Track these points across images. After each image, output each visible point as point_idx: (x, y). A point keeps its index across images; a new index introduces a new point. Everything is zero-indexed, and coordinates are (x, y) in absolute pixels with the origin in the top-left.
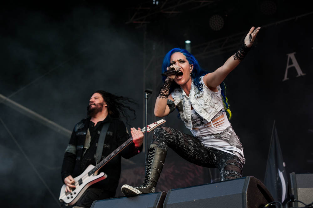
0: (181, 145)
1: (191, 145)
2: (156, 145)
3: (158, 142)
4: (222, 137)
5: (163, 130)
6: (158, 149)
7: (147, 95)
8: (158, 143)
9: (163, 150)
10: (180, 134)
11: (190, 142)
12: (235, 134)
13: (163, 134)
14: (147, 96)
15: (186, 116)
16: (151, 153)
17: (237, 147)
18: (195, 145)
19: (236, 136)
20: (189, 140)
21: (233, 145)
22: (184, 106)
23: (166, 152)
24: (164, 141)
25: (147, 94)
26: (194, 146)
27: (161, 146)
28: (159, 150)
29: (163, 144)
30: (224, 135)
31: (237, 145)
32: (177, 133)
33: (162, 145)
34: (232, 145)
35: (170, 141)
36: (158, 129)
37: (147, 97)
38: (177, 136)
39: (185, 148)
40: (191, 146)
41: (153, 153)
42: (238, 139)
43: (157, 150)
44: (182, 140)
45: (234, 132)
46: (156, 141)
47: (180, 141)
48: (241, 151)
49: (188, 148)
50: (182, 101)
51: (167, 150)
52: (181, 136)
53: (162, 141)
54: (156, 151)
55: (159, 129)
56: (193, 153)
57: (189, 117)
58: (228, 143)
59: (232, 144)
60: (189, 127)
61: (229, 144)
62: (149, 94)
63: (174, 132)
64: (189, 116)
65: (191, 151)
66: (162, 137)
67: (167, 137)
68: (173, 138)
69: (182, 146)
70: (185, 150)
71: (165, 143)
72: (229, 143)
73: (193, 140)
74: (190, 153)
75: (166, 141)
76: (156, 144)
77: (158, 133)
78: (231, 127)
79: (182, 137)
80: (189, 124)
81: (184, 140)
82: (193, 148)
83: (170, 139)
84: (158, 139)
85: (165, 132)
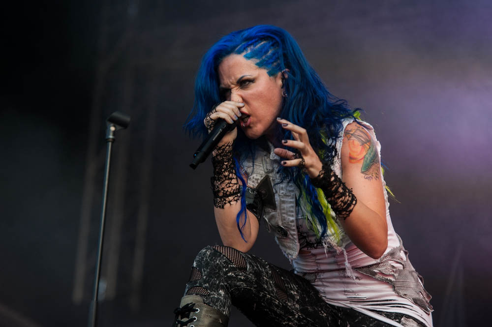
0: (268, 299)
1: (292, 297)
2: (198, 298)
3: (206, 288)
4: (375, 274)
5: (220, 256)
6: (205, 308)
7: (114, 132)
8: (204, 292)
9: (219, 313)
10: (265, 269)
11: (291, 289)
12: (413, 269)
13: (220, 269)
14: (111, 134)
15: (283, 219)
16: (185, 320)
17: (416, 302)
18: (302, 298)
19: (415, 274)
20: (288, 283)
21: (405, 295)
22: (276, 192)
23: (226, 319)
24: (222, 288)
25: (113, 129)
26: (301, 302)
27: (215, 301)
28: (207, 311)
29: (220, 295)
30: (382, 269)
31: (416, 296)
32: (257, 267)
33: (218, 299)
34: (401, 296)
35: (238, 288)
36: (205, 254)
37: (111, 137)
38: (258, 274)
39: (277, 306)
40: (294, 301)
41: (192, 320)
42: (420, 281)
43: (203, 313)
44: (270, 285)
45: (409, 262)
46: (201, 286)
47: (265, 289)
48: (425, 315)
49: (285, 308)
50: (270, 175)
51: (230, 313)
52: (267, 273)
53: (218, 288)
54: (199, 316)
55: (208, 253)
56: (299, 319)
57: (292, 221)
58: (391, 289)
59: (402, 293)
60: (289, 248)
61: (393, 293)
62: (119, 128)
63: (250, 264)
64: (292, 219)
65: (294, 315)
66: (218, 277)
67: (232, 277)
68: (246, 280)
69: (270, 302)
70: (275, 312)
71: (226, 293)
72: (394, 290)
73: (296, 283)
74: (289, 320)
75: (227, 288)
76: (201, 295)
77: (207, 264)
78: (404, 249)
79: (271, 278)
80: (289, 241)
81: (276, 286)
82: (297, 306)
83: (238, 284)
84: (205, 282)
85: (224, 262)
